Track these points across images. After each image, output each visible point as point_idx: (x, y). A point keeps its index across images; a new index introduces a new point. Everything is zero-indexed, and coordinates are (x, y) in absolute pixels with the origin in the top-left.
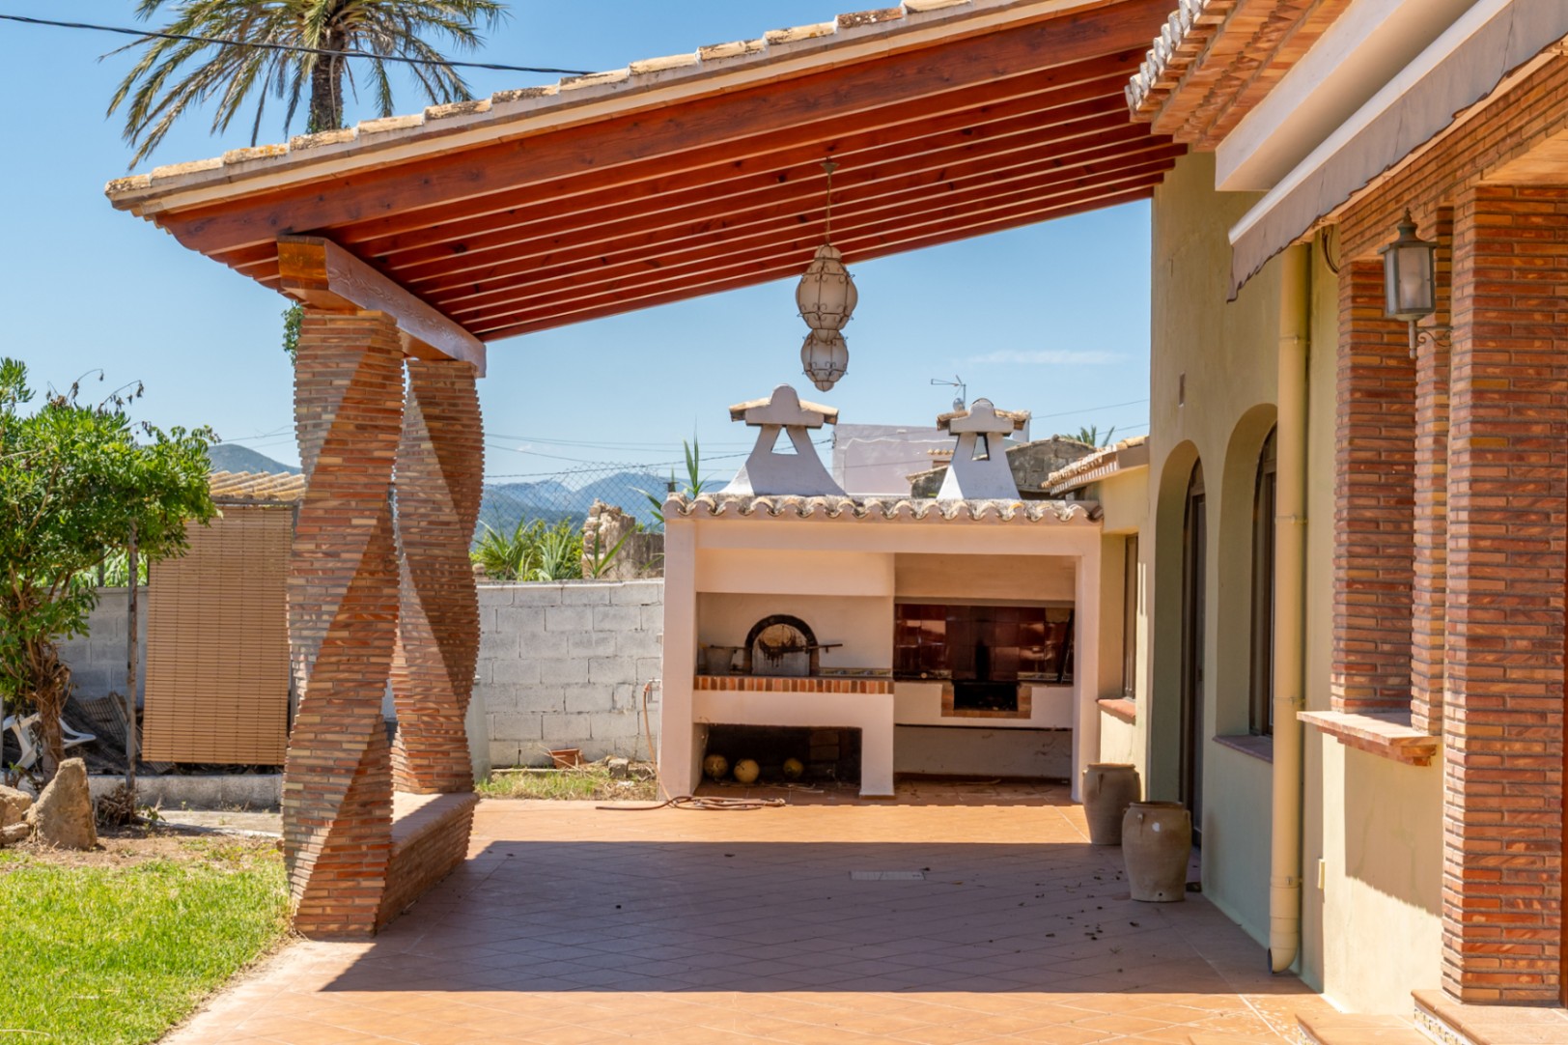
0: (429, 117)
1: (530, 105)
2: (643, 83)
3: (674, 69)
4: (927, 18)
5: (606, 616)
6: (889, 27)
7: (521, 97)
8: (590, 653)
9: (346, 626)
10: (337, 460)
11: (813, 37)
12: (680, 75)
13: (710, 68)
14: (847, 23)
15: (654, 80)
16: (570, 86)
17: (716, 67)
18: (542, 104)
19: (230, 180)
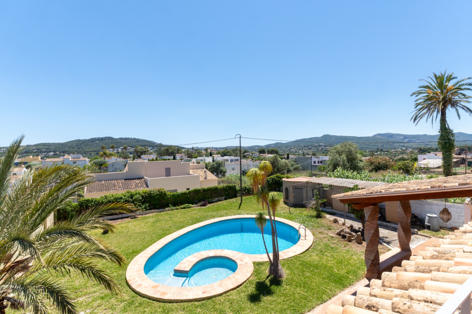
0: (367, 193)
1: (380, 193)
2: (397, 192)
3: (401, 191)
4: (448, 188)
5: (462, 210)
6: (440, 189)
7: (379, 192)
8: (459, 214)
9: (370, 243)
10: (368, 223)
11: (425, 189)
12: (402, 192)
13: (407, 192)
14: (431, 187)
15: (398, 192)
16: (386, 192)
17: (408, 192)
18: (382, 193)
19: (344, 197)
